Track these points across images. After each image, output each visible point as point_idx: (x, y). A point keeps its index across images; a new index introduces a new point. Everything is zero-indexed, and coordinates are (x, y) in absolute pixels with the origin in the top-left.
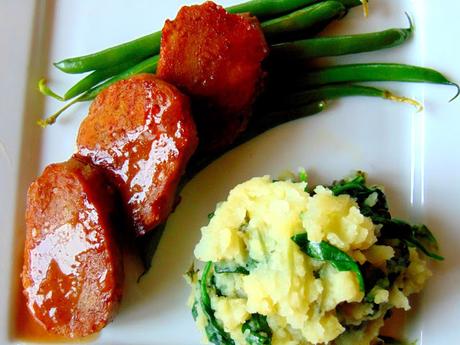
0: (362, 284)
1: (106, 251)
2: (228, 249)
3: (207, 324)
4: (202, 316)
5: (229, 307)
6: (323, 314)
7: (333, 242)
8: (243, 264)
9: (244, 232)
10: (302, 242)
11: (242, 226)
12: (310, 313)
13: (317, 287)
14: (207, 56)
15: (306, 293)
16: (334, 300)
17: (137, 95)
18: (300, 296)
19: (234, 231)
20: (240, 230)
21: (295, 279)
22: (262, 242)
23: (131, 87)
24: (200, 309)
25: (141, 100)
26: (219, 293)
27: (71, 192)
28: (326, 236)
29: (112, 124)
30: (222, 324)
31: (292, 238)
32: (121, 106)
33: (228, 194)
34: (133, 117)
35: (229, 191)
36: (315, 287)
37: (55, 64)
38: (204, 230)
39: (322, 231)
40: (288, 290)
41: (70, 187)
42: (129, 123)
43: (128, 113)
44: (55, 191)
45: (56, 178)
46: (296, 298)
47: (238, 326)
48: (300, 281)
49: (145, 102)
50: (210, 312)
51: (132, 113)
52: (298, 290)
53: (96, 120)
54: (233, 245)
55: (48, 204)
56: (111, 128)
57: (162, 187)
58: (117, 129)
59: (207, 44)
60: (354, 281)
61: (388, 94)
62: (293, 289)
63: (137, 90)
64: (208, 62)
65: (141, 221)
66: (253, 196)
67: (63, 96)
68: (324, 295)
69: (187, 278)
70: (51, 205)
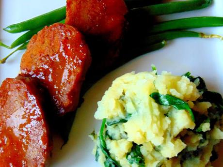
0: (193, 116)
1: (42, 120)
2: (114, 109)
3: (105, 159)
4: (102, 155)
5: (117, 145)
6: (172, 137)
7: (173, 94)
8: (123, 117)
9: (123, 100)
10: (156, 97)
11: (121, 97)
12: (165, 136)
13: (167, 121)
14: (93, 13)
15: (161, 124)
16: (178, 128)
17: (54, 34)
18: (157, 126)
19: (117, 100)
20: (120, 99)
21: (154, 117)
22: (134, 103)
23: (51, 30)
24: (100, 151)
25: (57, 36)
26: (111, 138)
27: (19, 91)
28: (169, 90)
29: (41, 53)
30: (114, 157)
31: (150, 96)
32: (46, 42)
33: (112, 83)
34: (53, 46)
35: (112, 82)
36: (166, 121)
37: (4, 29)
38: (99, 103)
39: (167, 88)
40: (150, 123)
41: (18, 88)
42: (51, 50)
43: (50, 45)
44: (9, 93)
45: (10, 85)
46: (155, 127)
47: (124, 156)
48: (157, 118)
49: (60, 37)
50: (106, 150)
51: (53, 44)
52: (156, 123)
53: (31, 52)
54: (117, 107)
55: (5, 102)
56: (40, 55)
57: (73, 83)
58: (44, 55)
59: (93, 7)
60: (188, 115)
61: (202, 35)
62: (153, 122)
63: (54, 31)
64: (94, 17)
65: (62, 105)
66: (126, 82)
67: (10, 46)
68: (172, 125)
69: (91, 137)
70: (7, 102)
